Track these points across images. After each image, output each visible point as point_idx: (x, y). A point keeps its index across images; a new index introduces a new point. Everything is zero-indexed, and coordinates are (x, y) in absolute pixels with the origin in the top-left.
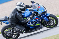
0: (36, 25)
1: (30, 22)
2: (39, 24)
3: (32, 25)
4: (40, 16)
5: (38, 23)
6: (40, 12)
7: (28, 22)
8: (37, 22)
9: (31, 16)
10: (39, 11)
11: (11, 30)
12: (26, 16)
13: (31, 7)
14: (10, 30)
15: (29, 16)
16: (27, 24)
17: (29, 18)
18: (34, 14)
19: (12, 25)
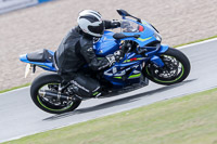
0: (131, 77)
1: (114, 70)
2: (137, 74)
3: (119, 76)
4: (143, 54)
5: (135, 72)
6: (142, 41)
7: (108, 68)
8: (132, 70)
9: (119, 53)
10: (139, 39)
11: (60, 89)
12: (102, 51)
13: (116, 27)
14: (57, 89)
15: (111, 52)
16: (105, 73)
17: (113, 58)
18: (126, 48)
19: (66, 73)
